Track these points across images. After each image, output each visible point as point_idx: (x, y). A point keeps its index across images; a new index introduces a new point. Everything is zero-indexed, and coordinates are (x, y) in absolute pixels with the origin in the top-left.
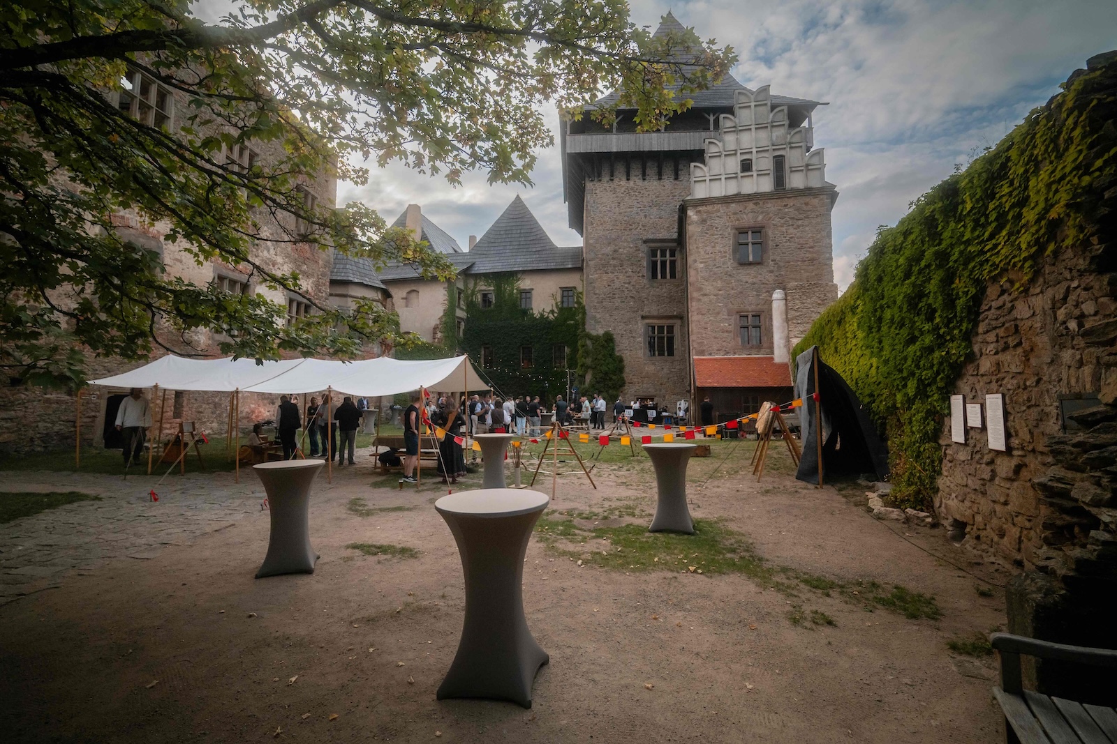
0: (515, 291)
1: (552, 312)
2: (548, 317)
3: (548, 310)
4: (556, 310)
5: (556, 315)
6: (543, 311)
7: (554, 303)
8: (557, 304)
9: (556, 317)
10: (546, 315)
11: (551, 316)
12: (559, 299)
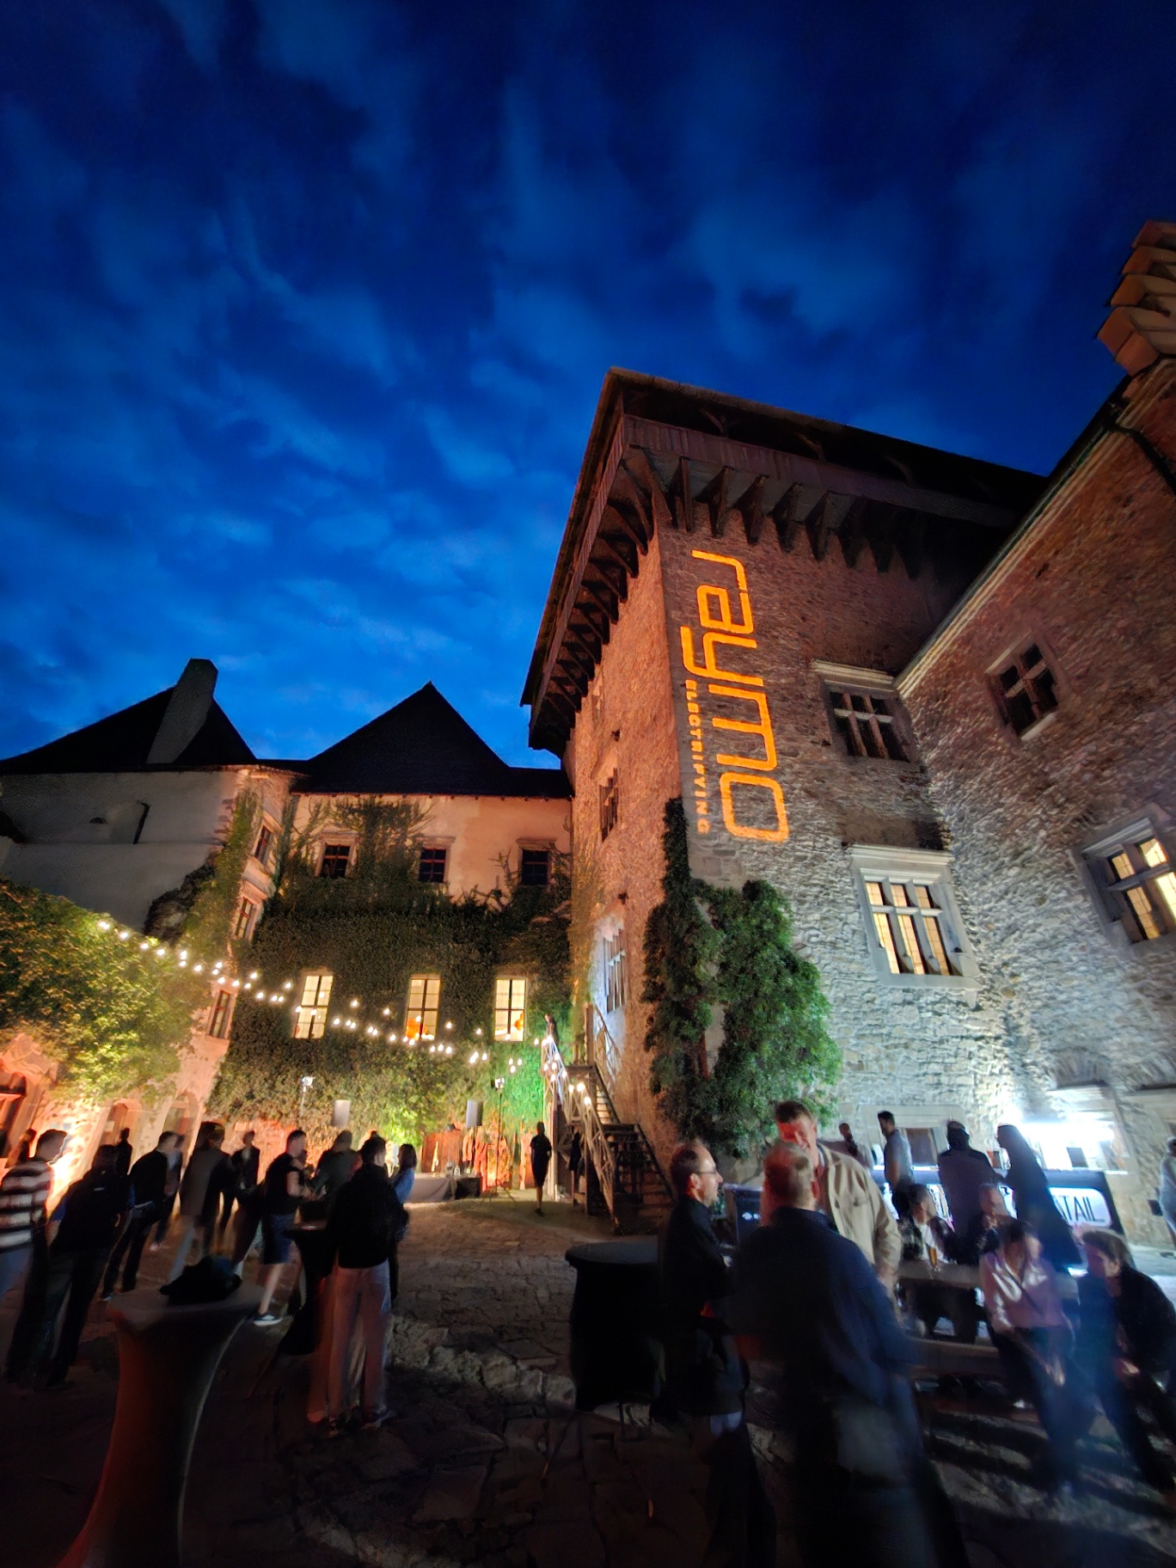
0: (409, 843)
1: (498, 894)
2: (485, 906)
3: (486, 888)
4: (505, 890)
5: (504, 901)
6: (475, 890)
7: (502, 874)
8: (509, 875)
9: (506, 908)
10: (480, 899)
11: (492, 902)
12: (514, 866)
